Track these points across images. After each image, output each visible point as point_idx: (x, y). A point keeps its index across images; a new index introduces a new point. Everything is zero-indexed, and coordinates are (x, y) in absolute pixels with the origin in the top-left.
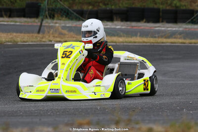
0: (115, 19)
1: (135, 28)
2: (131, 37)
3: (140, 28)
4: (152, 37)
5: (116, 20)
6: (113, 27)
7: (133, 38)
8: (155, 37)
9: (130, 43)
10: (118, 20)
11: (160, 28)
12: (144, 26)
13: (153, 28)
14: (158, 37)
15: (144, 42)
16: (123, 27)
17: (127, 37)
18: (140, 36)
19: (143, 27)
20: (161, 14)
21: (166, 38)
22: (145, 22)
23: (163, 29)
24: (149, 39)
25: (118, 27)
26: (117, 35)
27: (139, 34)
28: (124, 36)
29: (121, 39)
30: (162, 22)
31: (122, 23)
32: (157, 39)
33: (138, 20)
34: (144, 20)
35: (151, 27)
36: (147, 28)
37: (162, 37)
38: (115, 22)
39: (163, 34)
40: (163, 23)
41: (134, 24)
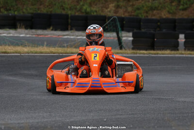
0: (18, 27)
1: (41, 36)
2: (37, 47)
3: (46, 36)
4: (60, 47)
5: (20, 28)
6: (16, 35)
7: (39, 48)
8: (64, 47)
9: (36, 53)
10: (22, 28)
11: (69, 37)
12: (51, 34)
13: (60, 37)
14: (67, 47)
15: (52, 52)
16: (28, 36)
17: (32, 46)
18: (47, 45)
19: (49, 36)
20: (70, 21)
21: (76, 47)
22: (52, 30)
23: (72, 37)
24: (56, 48)
25: (21, 36)
26: (21, 45)
27: (45, 43)
28: (29, 46)
29: (26, 49)
30: (71, 29)
31: (27, 31)
32: (66, 49)
33: (44, 27)
34: (51, 28)
35: (59, 36)
36: (55, 36)
37: (71, 46)
38: (19, 30)
39: (72, 43)
40: (72, 31)
41: (40, 32)
